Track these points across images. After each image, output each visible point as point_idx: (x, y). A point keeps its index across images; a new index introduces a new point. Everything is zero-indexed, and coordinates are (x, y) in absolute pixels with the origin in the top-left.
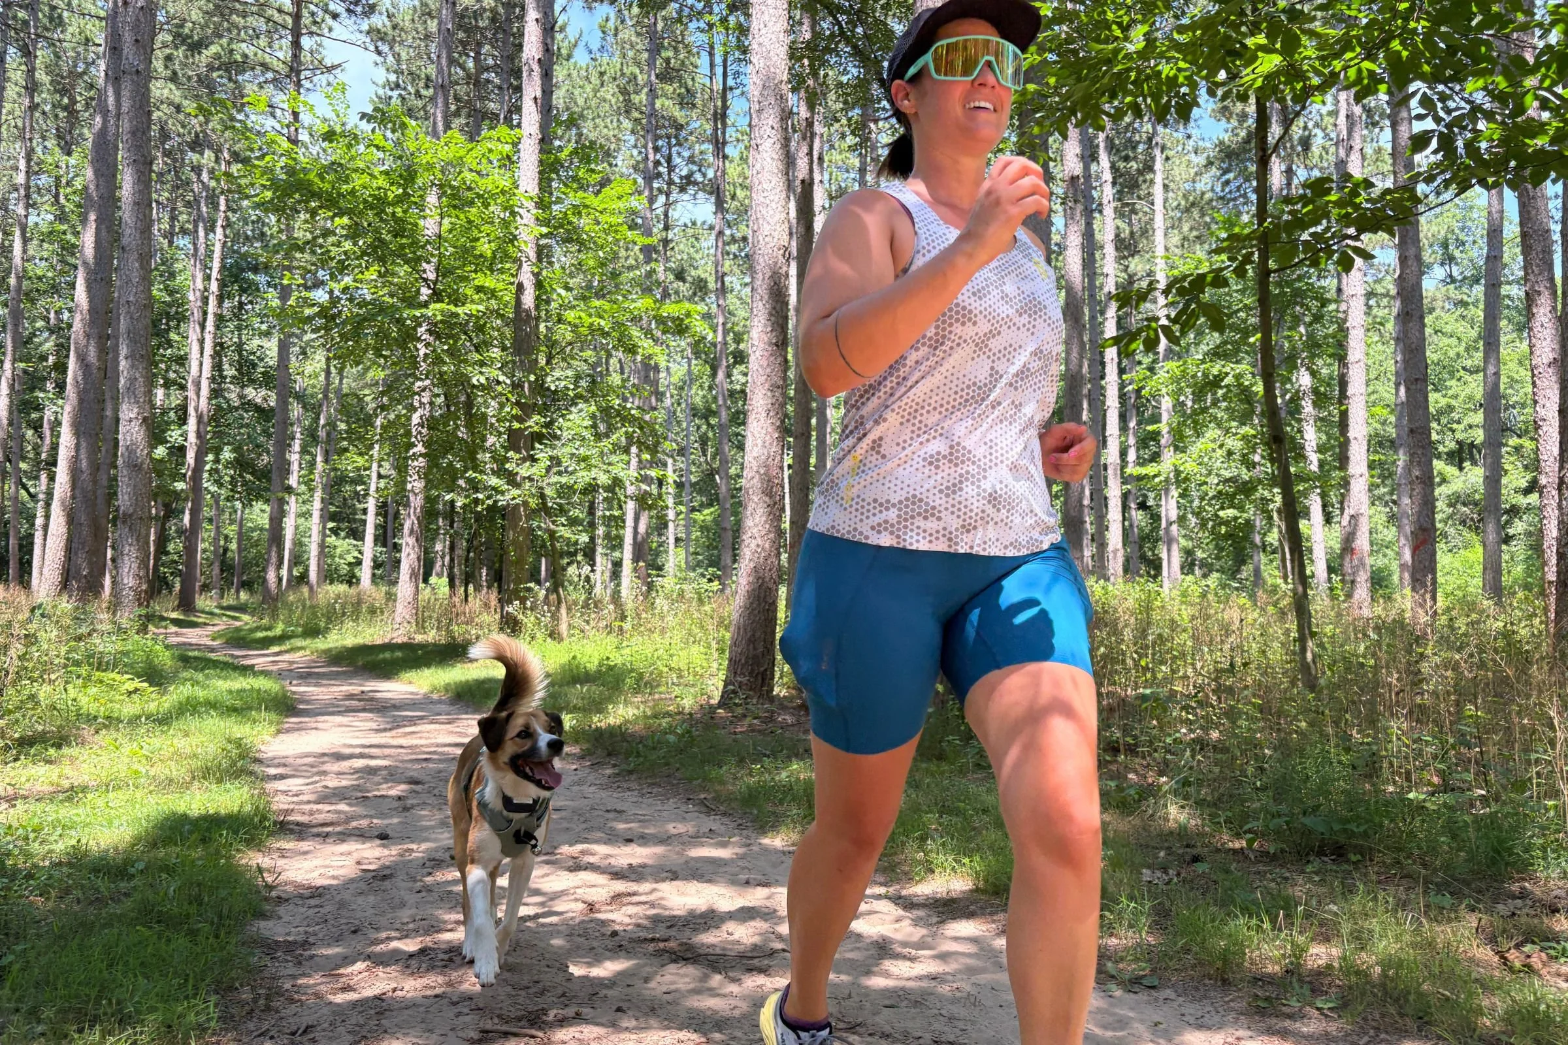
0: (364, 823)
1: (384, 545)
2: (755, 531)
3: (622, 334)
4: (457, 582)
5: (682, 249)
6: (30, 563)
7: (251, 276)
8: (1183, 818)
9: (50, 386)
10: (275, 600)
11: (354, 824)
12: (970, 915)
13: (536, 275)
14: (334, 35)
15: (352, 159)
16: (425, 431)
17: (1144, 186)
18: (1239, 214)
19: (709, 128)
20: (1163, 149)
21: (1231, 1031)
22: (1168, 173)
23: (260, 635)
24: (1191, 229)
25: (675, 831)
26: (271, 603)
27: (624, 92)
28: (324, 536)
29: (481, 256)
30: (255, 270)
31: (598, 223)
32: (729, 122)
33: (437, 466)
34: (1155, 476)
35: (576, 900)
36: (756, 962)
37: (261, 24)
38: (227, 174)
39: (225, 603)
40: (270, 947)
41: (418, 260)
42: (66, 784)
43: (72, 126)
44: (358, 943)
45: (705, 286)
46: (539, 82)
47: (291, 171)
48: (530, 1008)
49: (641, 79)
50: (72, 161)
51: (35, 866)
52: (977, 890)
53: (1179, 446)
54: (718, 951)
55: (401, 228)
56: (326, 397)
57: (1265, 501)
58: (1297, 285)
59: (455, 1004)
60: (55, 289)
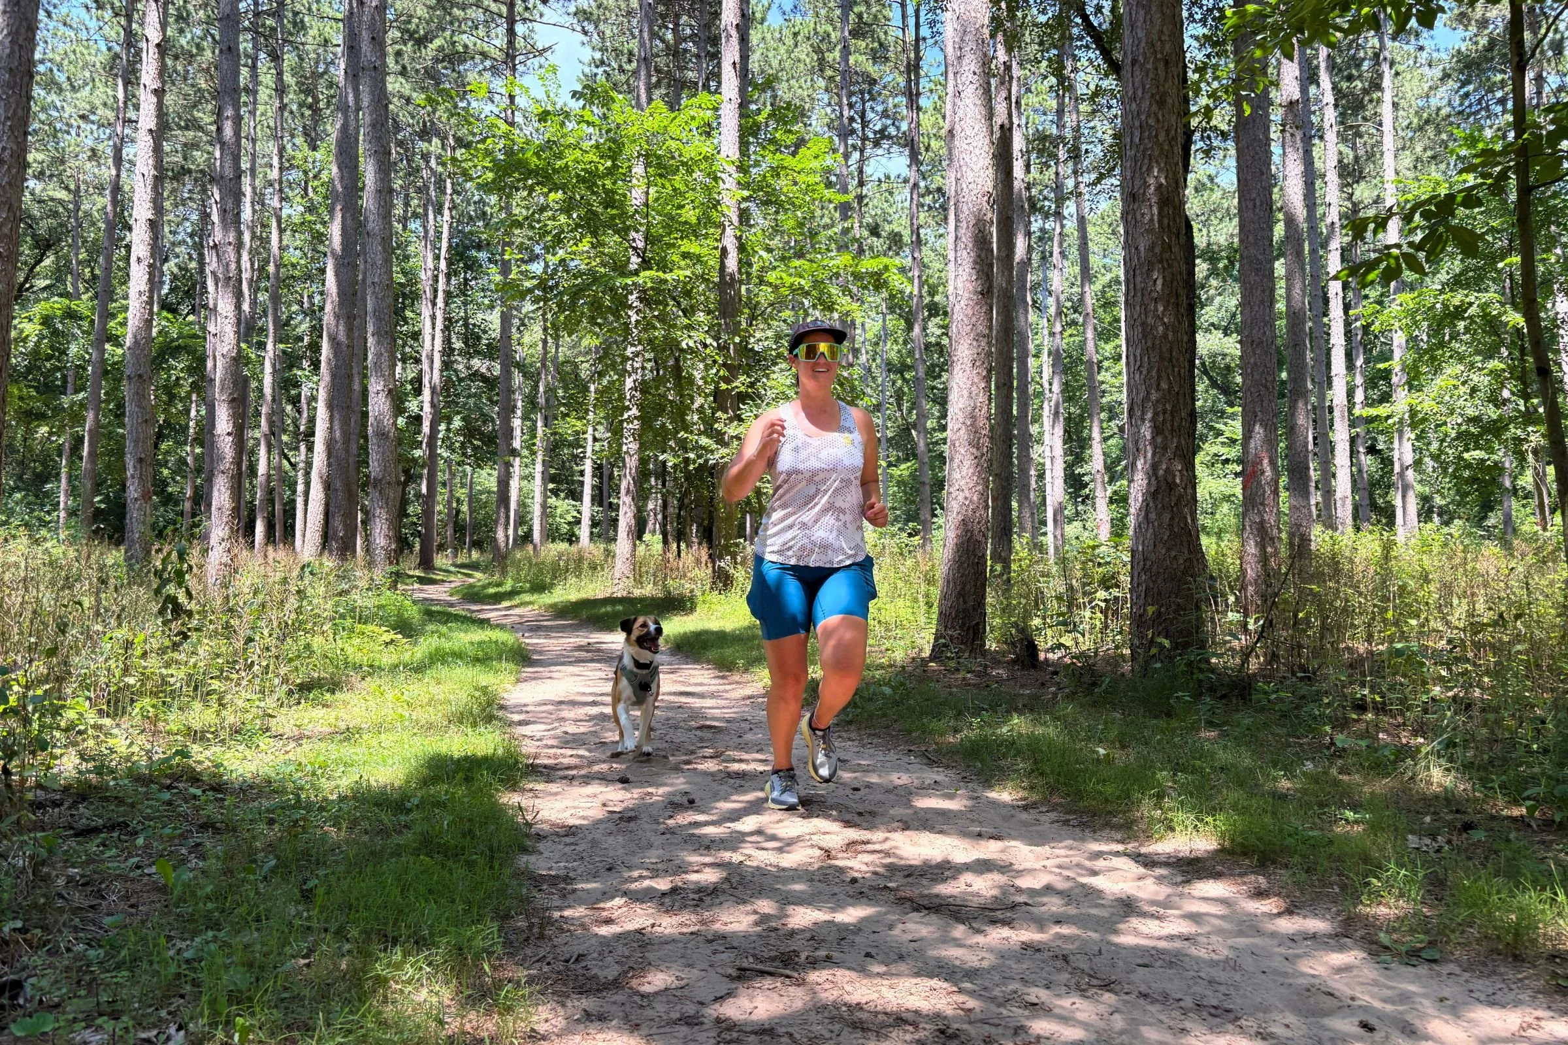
0: (604, 767)
1: (600, 505)
2: (963, 483)
3: (821, 292)
4: (670, 538)
5: (876, 205)
6: (293, 527)
7: (474, 253)
8: (1448, 781)
9: (305, 364)
10: (505, 557)
11: (596, 768)
12: (1217, 876)
13: (739, 238)
14: (544, 20)
15: (564, 136)
16: (638, 394)
17: (1370, 106)
18: (1481, 129)
19: (901, 81)
20: (1392, 64)
21: (1529, 1010)
22: (1397, 90)
23: (491, 590)
24: (1425, 150)
25: (900, 782)
26: (501, 560)
27: (818, 50)
28: (546, 497)
29: (686, 223)
30: (479, 247)
31: (795, 183)
32: (922, 73)
33: (651, 427)
34: (1388, 417)
35: (812, 846)
36: (999, 914)
37: (479, 15)
38: (454, 160)
39: (459, 561)
40: (537, 881)
41: (627, 229)
42: (343, 726)
43: (316, 123)
44: (613, 880)
45: (901, 240)
46: (737, 47)
47: (509, 152)
48: (782, 949)
49: (834, 36)
50: (318, 155)
51: (325, 799)
52: (1222, 850)
53: (1414, 383)
54: (959, 902)
55: (610, 201)
56: (544, 365)
57: (1518, 441)
58: (1552, 202)
59: (710, 941)
60: (308, 277)
